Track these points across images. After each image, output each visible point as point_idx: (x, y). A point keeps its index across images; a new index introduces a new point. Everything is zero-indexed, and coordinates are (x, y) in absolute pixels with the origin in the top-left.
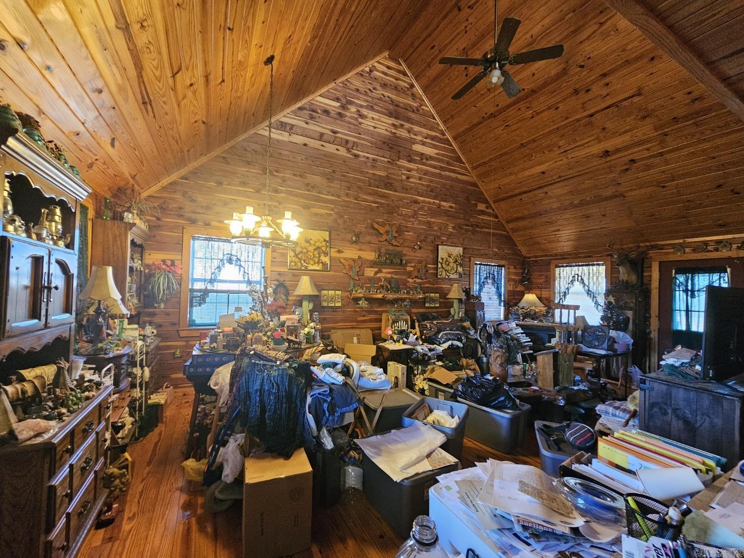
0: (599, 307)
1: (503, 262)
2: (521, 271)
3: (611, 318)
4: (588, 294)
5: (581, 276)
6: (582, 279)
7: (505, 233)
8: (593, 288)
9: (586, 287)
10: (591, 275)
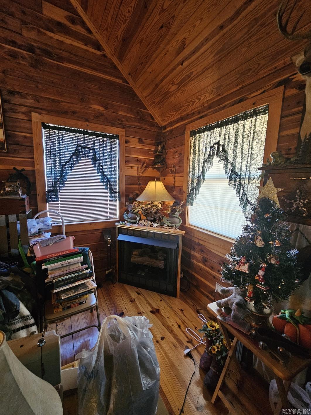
0: (248, 207)
1: (116, 130)
2: (153, 148)
3: (263, 253)
4: (230, 179)
5: (223, 146)
6: (224, 150)
7: (120, 81)
8: (241, 167)
9: (230, 166)
10: (240, 140)
